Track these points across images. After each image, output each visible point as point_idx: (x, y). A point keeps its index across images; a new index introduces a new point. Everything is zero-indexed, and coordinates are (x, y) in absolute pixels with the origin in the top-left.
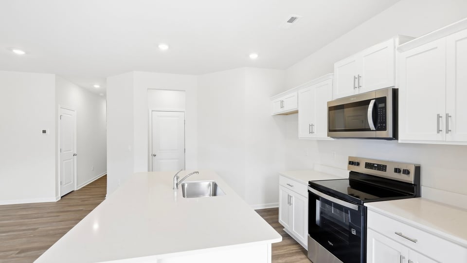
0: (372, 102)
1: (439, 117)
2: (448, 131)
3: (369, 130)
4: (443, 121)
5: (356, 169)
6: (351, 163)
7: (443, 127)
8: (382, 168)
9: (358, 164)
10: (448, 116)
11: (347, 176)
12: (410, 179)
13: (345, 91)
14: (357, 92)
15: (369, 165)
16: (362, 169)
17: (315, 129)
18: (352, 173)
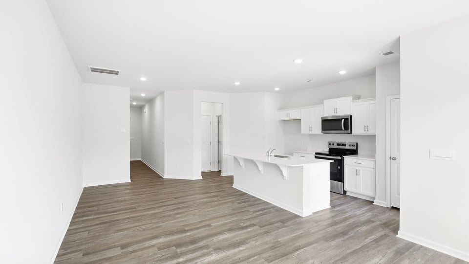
0: (343, 120)
1: (365, 126)
2: (367, 131)
3: (342, 130)
4: (366, 127)
5: (332, 147)
6: (330, 144)
7: (366, 129)
8: (344, 145)
9: (333, 144)
10: (367, 126)
11: (328, 151)
12: (355, 148)
13: (330, 114)
14: (335, 115)
15: (338, 145)
16: (335, 146)
17: (313, 129)
18: (330, 149)
